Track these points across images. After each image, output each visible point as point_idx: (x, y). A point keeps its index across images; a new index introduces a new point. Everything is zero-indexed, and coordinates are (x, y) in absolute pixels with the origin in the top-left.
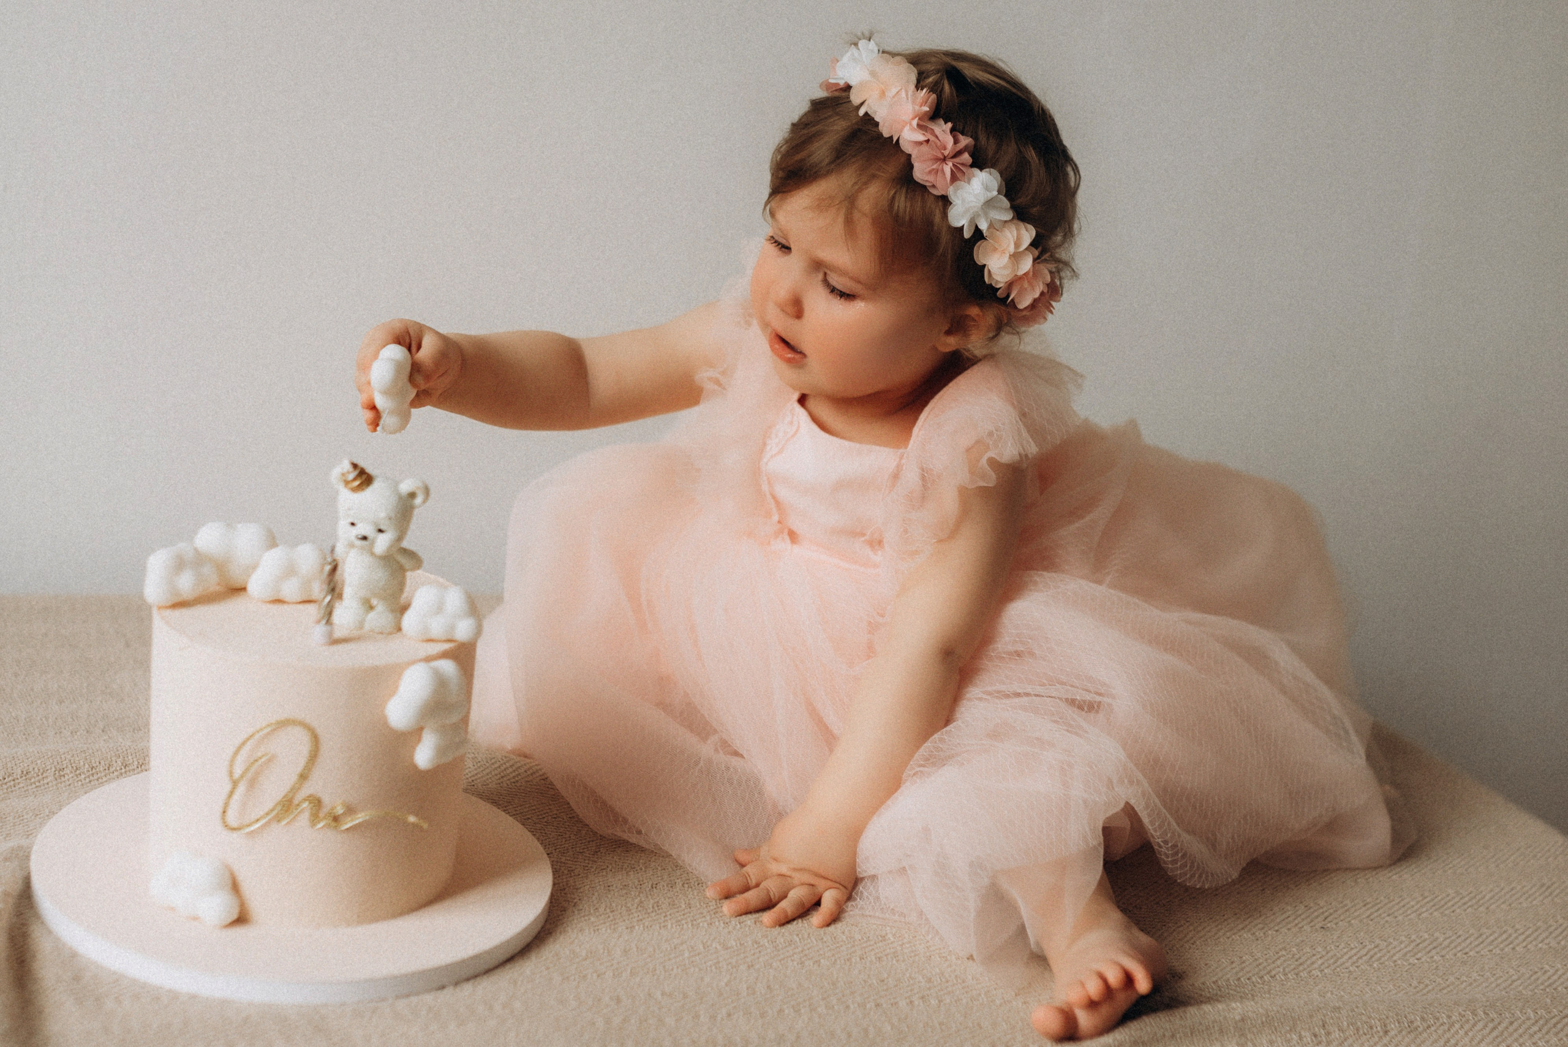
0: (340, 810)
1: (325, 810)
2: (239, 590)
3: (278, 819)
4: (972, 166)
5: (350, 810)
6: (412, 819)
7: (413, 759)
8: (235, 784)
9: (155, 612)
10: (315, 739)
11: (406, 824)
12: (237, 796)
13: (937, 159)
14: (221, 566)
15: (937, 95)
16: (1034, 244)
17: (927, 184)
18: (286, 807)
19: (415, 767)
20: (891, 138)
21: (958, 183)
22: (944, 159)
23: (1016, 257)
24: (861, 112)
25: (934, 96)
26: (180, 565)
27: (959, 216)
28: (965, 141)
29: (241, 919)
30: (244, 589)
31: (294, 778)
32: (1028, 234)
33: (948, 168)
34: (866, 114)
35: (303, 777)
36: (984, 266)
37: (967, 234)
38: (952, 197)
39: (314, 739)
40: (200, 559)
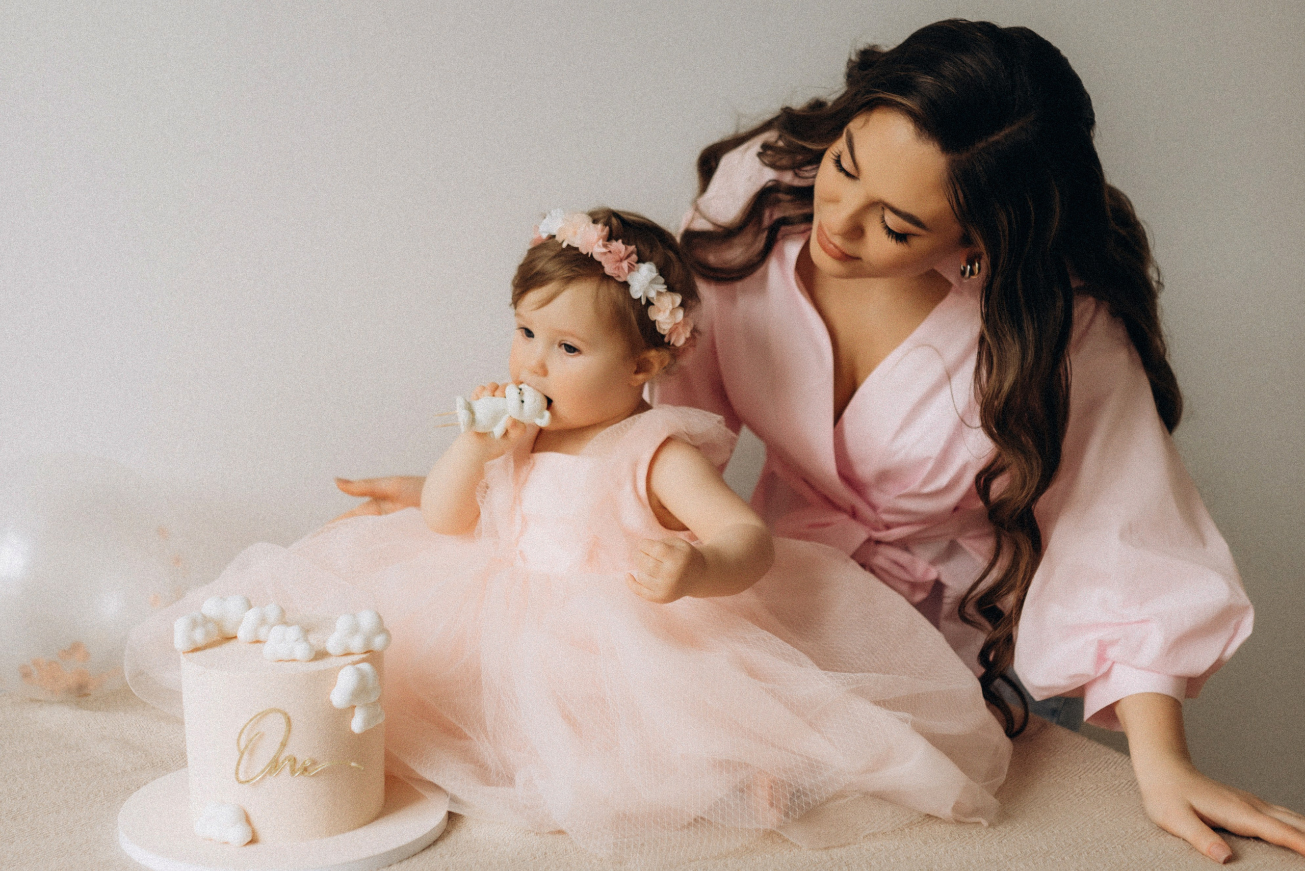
0: (308, 764)
1: (298, 765)
2: (230, 638)
3: (270, 772)
4: (638, 262)
5: (314, 763)
6: (353, 764)
7: (350, 728)
8: (242, 753)
9: (182, 657)
10: (289, 721)
11: (352, 768)
12: (244, 762)
13: (617, 261)
14: (219, 624)
15: (609, 226)
16: (682, 305)
17: (614, 275)
18: (274, 766)
19: (352, 733)
20: (588, 254)
21: (633, 273)
22: (621, 260)
23: (673, 312)
24: (564, 245)
25: (607, 228)
26: (194, 624)
27: (637, 291)
28: (632, 248)
29: (253, 841)
30: (236, 637)
31: (278, 746)
32: (678, 299)
33: (625, 265)
34: (568, 245)
35: (283, 745)
36: (655, 321)
37: (643, 302)
38: (630, 282)
39: (287, 720)
40: (206, 620)
